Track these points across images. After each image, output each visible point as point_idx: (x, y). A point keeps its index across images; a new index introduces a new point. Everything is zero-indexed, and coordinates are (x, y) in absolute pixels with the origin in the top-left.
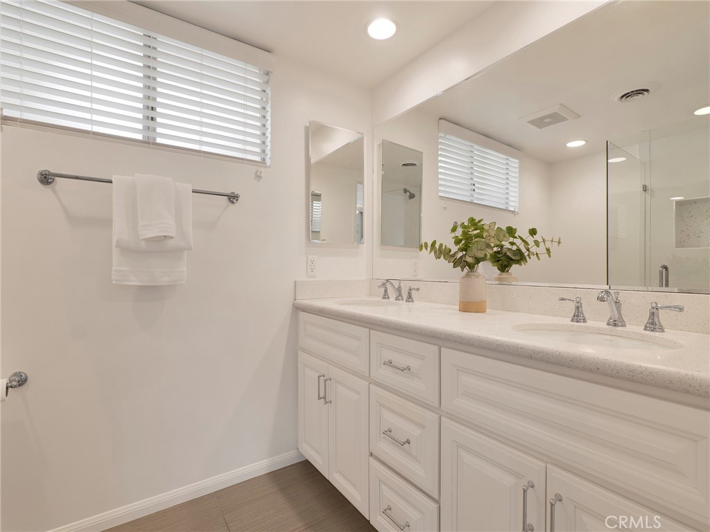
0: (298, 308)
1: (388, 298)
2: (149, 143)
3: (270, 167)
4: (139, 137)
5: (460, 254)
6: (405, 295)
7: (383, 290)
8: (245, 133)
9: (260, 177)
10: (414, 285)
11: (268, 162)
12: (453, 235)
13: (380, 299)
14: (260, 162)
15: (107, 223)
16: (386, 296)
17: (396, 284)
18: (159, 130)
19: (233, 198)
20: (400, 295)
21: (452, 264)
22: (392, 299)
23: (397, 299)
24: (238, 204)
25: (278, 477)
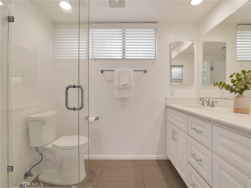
0: (167, 107)
1: (204, 105)
2: (124, 59)
3: (157, 60)
4: (121, 58)
5: (234, 87)
6: (211, 104)
7: (202, 102)
8: (149, 51)
9: (154, 64)
10: (215, 100)
11: (157, 58)
12: (231, 79)
13: (200, 105)
14: (154, 59)
15: (113, 81)
16: (203, 104)
17: (207, 100)
18: (126, 55)
19: (145, 71)
20: (209, 104)
21: (230, 91)
22: (206, 106)
23: (207, 106)
24: (147, 73)
25: (159, 162)
